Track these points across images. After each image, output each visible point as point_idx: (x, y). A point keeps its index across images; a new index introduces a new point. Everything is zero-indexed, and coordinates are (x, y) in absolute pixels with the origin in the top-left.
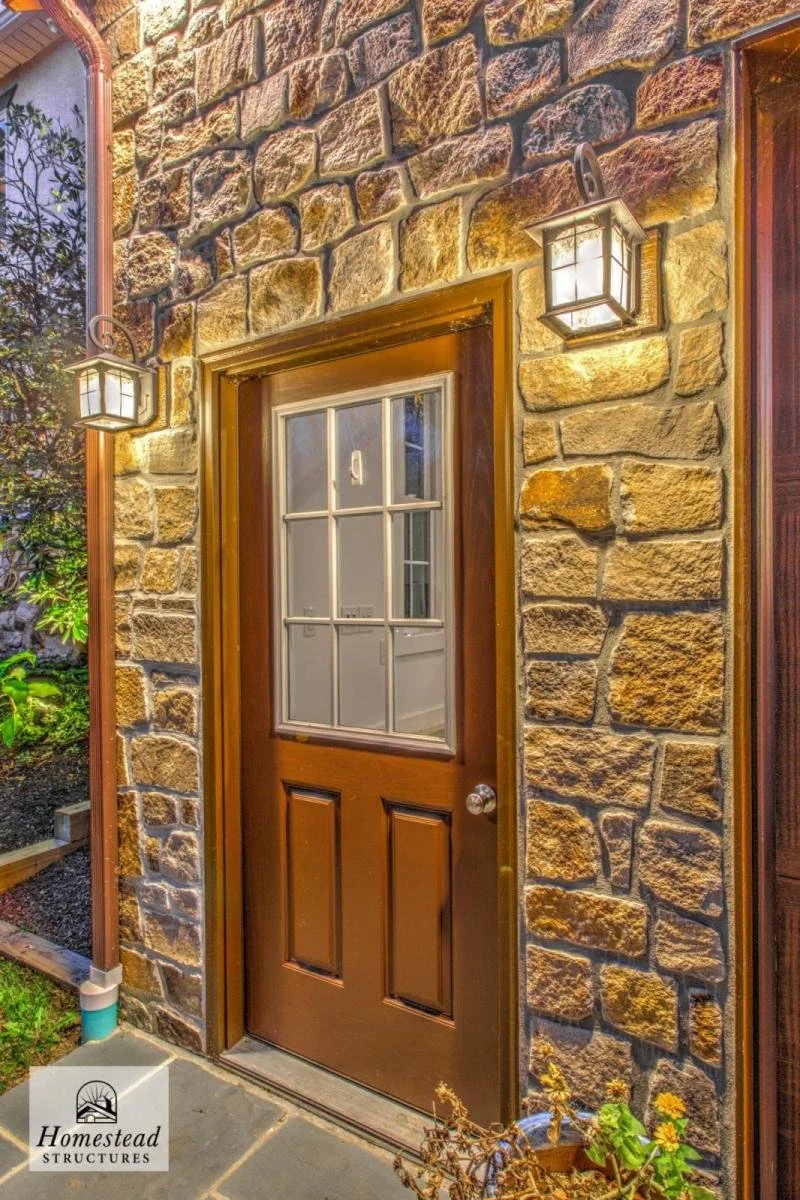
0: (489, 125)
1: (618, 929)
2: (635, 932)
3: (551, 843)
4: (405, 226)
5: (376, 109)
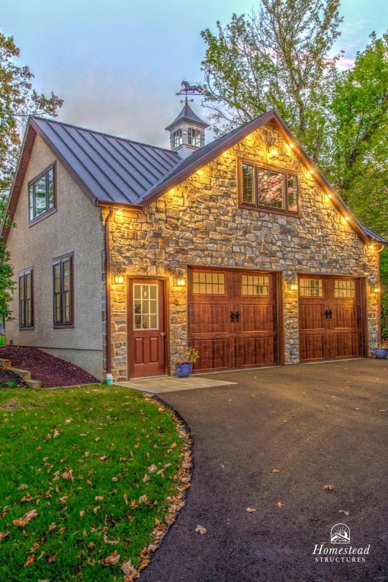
0: (167, 261)
1: (179, 343)
3: (173, 336)
4: (157, 267)
5: (154, 252)
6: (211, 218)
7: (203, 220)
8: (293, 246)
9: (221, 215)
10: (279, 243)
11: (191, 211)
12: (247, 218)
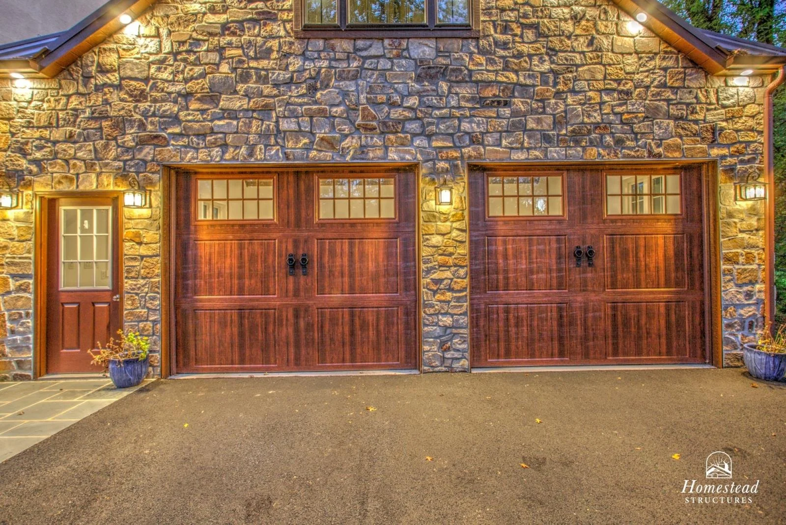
0: (119, 161)
1: (142, 316)
2: (145, 315)
3: (130, 302)
4: (99, 175)
5: (92, 148)
6: (225, 68)
7: (203, 75)
8: (453, 103)
9: (252, 58)
10: (413, 101)
11: (175, 60)
12: (319, 58)
